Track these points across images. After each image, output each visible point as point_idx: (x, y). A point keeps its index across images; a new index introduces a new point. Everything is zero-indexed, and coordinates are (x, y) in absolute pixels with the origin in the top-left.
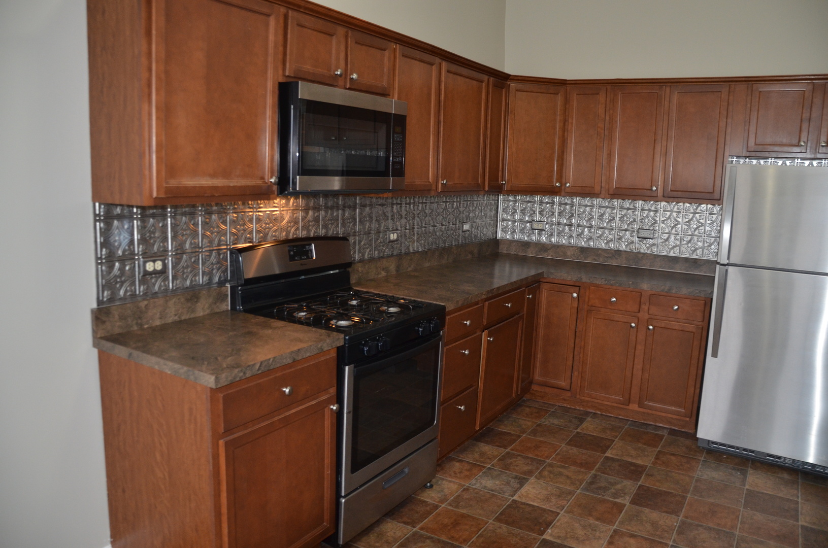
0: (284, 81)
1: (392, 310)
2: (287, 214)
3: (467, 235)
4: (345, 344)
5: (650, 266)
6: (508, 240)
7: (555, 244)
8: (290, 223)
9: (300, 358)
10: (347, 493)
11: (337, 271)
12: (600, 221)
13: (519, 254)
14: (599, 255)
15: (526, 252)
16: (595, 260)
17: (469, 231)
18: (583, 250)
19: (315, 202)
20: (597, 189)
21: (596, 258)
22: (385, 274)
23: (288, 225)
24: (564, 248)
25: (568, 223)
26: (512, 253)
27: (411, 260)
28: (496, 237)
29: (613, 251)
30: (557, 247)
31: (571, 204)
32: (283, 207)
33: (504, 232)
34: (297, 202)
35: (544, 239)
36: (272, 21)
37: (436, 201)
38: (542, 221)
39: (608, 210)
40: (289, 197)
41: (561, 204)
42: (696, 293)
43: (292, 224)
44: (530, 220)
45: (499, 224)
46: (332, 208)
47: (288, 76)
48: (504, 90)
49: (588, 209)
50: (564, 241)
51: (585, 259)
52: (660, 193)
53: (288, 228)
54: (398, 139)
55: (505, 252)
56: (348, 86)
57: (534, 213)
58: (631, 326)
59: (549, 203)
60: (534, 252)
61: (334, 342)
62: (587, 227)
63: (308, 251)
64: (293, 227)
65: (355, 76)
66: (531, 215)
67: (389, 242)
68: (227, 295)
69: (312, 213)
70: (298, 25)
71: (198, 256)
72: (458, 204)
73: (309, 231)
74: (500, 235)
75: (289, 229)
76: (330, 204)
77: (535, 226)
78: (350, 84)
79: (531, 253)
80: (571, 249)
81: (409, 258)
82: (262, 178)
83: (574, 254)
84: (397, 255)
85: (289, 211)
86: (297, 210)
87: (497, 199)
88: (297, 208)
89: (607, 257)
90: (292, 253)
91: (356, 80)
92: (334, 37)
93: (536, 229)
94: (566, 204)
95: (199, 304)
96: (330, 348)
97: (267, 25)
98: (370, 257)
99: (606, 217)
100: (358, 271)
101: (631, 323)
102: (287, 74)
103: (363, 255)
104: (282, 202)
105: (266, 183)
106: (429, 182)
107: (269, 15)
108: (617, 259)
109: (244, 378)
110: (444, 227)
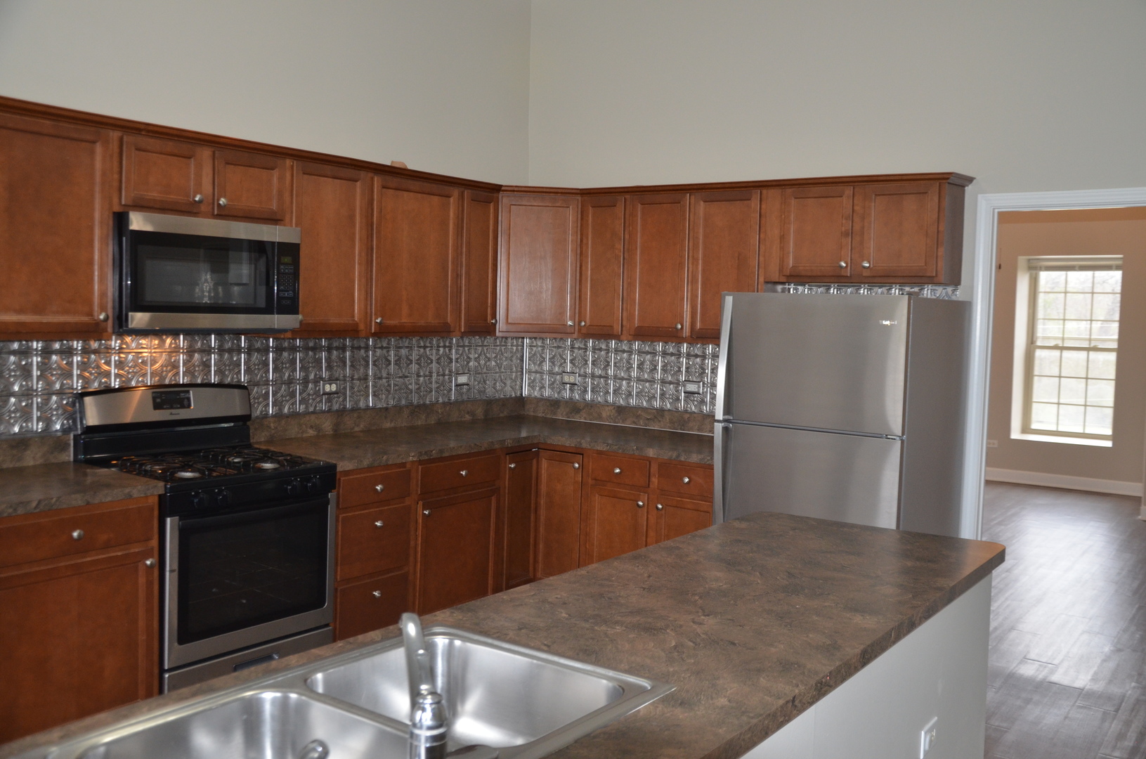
0: (121, 210)
1: (268, 466)
2: (161, 356)
3: (464, 390)
4: (166, 493)
5: (698, 430)
6: (535, 398)
7: (589, 402)
8: (167, 367)
9: (96, 501)
10: (171, 666)
11: (232, 424)
12: (640, 371)
13: (548, 416)
14: (638, 417)
15: (555, 414)
16: (634, 423)
17: (468, 385)
18: (620, 410)
19: (203, 344)
20: (617, 328)
21: (636, 420)
22: (315, 433)
23: (162, 369)
24: (599, 407)
25: (603, 374)
26: (540, 415)
27: (359, 417)
28: (522, 394)
29: (654, 411)
30: (591, 405)
31: (606, 350)
32: (155, 348)
33: (531, 387)
34: (176, 343)
35: (577, 397)
36: (99, 148)
37: (406, 344)
38: (573, 373)
39: (649, 357)
40: (164, 337)
41: (595, 349)
42: (708, 460)
43: (169, 368)
44: (560, 371)
45: (526, 377)
46: (230, 351)
47: (124, 205)
48: (492, 205)
49: (625, 355)
50: (621, 401)
51: (623, 422)
52: (686, 332)
53: (162, 372)
54: (287, 271)
55: (532, 414)
56: (216, 213)
57: (565, 362)
58: (638, 505)
59: (582, 349)
60: (564, 413)
61: (148, 489)
62: (626, 379)
63: (184, 399)
64: (170, 372)
65: (222, 201)
66: (561, 364)
67: (324, 394)
68: (69, 445)
69: (200, 357)
70: (137, 149)
71: (32, 399)
72: (447, 350)
73: (193, 376)
74: (525, 392)
75: (164, 373)
76: (228, 345)
77: (566, 379)
78: (218, 211)
79: (561, 416)
80: (607, 408)
81: (355, 415)
82: (90, 314)
83: (610, 416)
84: (337, 411)
85: (164, 354)
86: (176, 352)
87: (520, 343)
88: (177, 350)
89: (648, 419)
90: (158, 400)
91: (225, 206)
92: (192, 159)
93: (567, 384)
94: (600, 349)
95: (28, 452)
96: (142, 495)
97: (92, 152)
98: (293, 412)
99: (647, 366)
100: (270, 427)
101: (637, 501)
102: (123, 203)
103: (281, 409)
104: (153, 343)
105: (95, 320)
106: (354, 320)
107: (94, 142)
108: (660, 421)
109: (14, 514)
110: (422, 379)
